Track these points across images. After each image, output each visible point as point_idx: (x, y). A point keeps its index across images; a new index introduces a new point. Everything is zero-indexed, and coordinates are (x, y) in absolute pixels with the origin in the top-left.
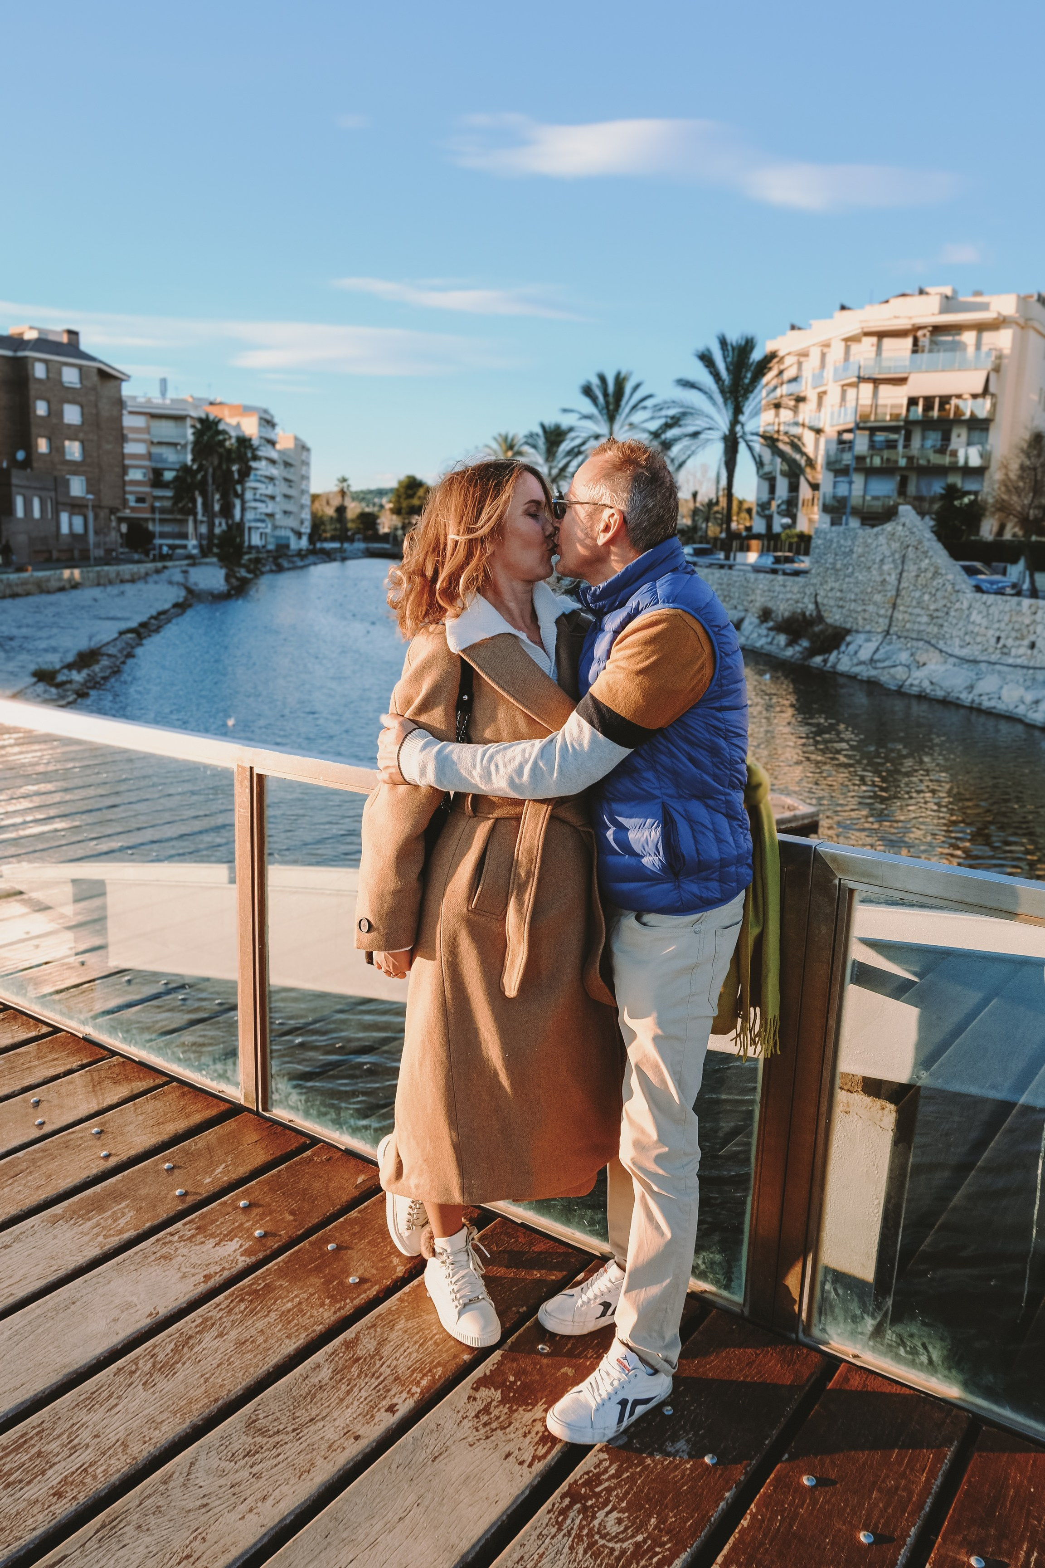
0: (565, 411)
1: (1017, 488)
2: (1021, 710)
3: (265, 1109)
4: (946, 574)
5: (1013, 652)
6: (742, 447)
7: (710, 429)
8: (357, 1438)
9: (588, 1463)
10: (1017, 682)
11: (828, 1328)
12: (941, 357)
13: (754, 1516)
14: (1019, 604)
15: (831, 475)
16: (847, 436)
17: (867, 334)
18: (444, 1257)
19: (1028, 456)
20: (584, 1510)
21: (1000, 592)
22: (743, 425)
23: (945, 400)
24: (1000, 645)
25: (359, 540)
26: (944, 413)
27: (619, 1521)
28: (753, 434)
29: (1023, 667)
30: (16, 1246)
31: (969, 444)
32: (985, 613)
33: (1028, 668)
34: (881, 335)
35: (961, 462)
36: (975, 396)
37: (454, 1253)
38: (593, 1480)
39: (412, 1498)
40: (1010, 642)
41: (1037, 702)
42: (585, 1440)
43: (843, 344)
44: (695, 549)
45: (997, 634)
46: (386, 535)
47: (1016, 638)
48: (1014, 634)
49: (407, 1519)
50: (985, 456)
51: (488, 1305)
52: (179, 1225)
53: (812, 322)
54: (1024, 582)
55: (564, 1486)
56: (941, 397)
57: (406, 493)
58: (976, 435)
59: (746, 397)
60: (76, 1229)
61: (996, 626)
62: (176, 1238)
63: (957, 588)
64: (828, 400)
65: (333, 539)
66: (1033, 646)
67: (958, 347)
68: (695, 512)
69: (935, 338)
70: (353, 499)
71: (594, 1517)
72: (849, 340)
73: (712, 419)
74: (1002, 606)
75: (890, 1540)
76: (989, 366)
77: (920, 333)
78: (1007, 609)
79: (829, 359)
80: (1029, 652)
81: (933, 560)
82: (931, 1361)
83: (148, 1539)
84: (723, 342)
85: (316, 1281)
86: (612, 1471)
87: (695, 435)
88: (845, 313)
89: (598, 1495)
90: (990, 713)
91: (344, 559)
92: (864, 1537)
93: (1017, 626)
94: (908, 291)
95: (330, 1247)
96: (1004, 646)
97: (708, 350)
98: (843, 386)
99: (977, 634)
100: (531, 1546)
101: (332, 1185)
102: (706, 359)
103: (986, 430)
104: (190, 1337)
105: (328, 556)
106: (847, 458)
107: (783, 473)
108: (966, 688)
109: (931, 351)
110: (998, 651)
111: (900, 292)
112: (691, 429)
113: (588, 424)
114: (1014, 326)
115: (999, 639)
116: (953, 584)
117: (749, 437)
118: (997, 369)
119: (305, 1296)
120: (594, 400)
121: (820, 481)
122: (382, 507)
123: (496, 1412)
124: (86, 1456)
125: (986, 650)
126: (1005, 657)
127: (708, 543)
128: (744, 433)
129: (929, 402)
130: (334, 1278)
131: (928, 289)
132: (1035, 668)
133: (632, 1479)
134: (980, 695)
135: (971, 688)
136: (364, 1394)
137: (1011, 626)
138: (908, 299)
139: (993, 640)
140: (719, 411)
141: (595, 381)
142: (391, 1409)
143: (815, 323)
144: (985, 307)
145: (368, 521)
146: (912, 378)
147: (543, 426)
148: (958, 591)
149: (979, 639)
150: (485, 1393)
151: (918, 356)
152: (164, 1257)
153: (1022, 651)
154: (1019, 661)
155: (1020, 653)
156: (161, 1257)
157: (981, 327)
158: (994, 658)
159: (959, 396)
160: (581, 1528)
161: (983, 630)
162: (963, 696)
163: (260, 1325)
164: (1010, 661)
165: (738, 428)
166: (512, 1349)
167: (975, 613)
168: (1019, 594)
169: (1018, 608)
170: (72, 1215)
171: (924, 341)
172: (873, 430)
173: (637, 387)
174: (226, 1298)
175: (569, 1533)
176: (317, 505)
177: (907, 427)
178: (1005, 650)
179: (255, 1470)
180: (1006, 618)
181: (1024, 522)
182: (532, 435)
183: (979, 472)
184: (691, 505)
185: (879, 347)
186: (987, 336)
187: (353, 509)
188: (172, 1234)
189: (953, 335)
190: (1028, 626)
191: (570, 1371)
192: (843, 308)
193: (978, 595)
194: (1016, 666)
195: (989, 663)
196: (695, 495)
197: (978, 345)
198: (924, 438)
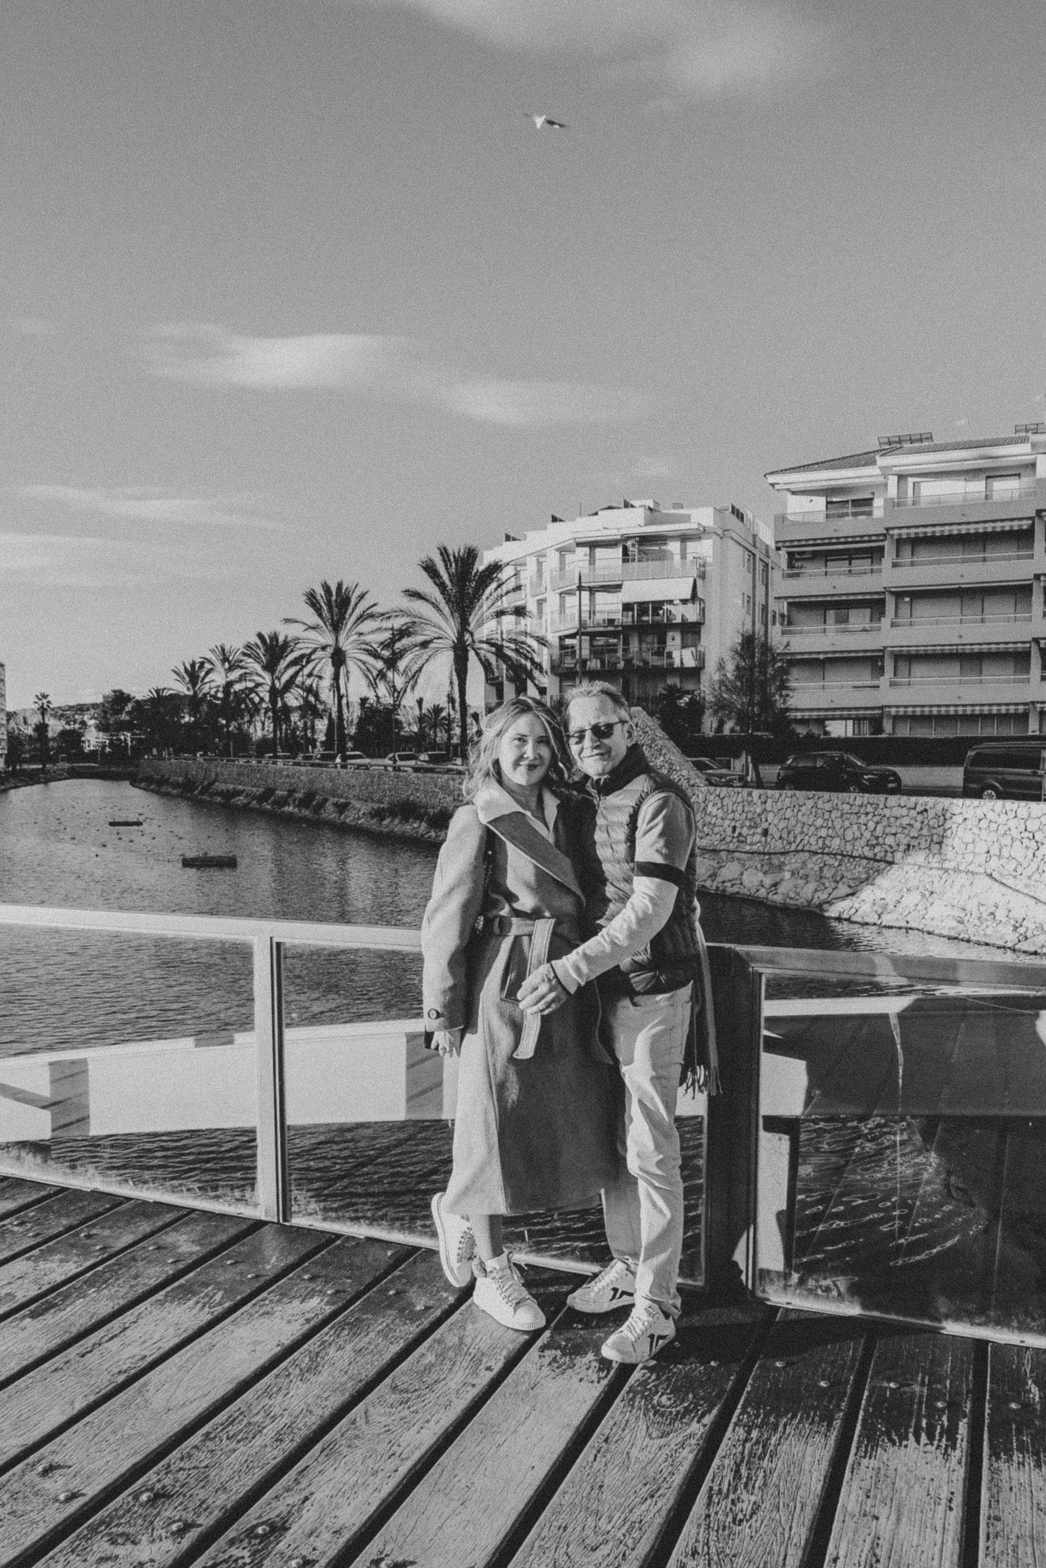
0: (287, 621)
1: (736, 687)
2: (762, 893)
3: (285, 1220)
4: (681, 770)
5: (749, 840)
6: (472, 654)
7: (439, 638)
8: (474, 1386)
9: (637, 1375)
10: (756, 868)
11: (767, 1289)
12: (652, 565)
13: (752, 1385)
14: (750, 794)
15: (556, 680)
16: (568, 642)
17: (579, 545)
18: (494, 1275)
19: (742, 657)
20: (644, 1397)
21: (728, 784)
22: (472, 634)
23: (658, 605)
24: (736, 835)
25: (63, 760)
26: (657, 618)
27: (669, 1399)
28: (481, 642)
29: (760, 853)
30: (140, 1321)
31: (684, 646)
32: (719, 805)
33: (764, 854)
34: (593, 545)
35: (677, 664)
36: (684, 602)
37: (502, 1270)
38: (644, 1383)
39: (528, 1408)
40: (745, 831)
41: (775, 885)
42: (633, 1360)
43: (558, 553)
44: (430, 756)
45: (733, 824)
46: (93, 753)
47: (750, 827)
48: (748, 823)
49: (531, 1417)
50: (701, 658)
51: (533, 1303)
52: (264, 1294)
53: (528, 533)
54: (747, 774)
55: (626, 1388)
56: (653, 602)
57: (112, 708)
58: (690, 637)
59: (471, 607)
60: (183, 1307)
61: (731, 816)
62: (267, 1302)
63: (692, 782)
64: (547, 608)
65: (31, 761)
66: (765, 833)
67: (663, 556)
68: (421, 719)
69: (642, 548)
70: (55, 716)
71: (652, 1399)
72: (563, 551)
73: (440, 628)
74: (735, 796)
75: (840, 1383)
76: (695, 573)
77: (629, 544)
78: (740, 800)
79: (546, 568)
80: (763, 839)
81: (667, 757)
82: (840, 1294)
83: (360, 1451)
84: (444, 552)
85: (392, 1312)
86: (654, 1377)
87: (424, 645)
88: (557, 524)
89: (650, 1390)
90: (734, 899)
91: (46, 782)
92: (823, 1384)
93: (750, 816)
94: (613, 504)
95: (391, 1293)
96: (740, 834)
97: (431, 560)
98: (561, 594)
99: (715, 825)
100: (618, 1417)
101: (370, 1259)
102: (430, 569)
103: (698, 633)
104: (318, 1353)
105: (31, 779)
106: (569, 662)
107: (510, 679)
108: (710, 876)
109: (640, 561)
110: (735, 840)
111: (606, 506)
112: (420, 639)
113: (312, 634)
114: (715, 536)
115: (734, 828)
116: (688, 779)
117: (477, 645)
118: (703, 576)
119: (389, 1321)
120: (319, 611)
121: (546, 685)
122: (83, 723)
123: (562, 1361)
124: (285, 1420)
125: (724, 839)
126: (742, 845)
127: (441, 750)
128: (473, 642)
129: (643, 607)
130: (404, 1309)
131: (633, 502)
132: (769, 854)
133: (669, 1379)
134: (724, 882)
135: (713, 876)
136: (465, 1364)
137: (744, 815)
138: (615, 511)
139: (730, 829)
140: (446, 620)
141: (320, 591)
142: (489, 1369)
143: (530, 535)
144: (687, 519)
145: (71, 739)
146: (626, 585)
147: (260, 636)
148: (693, 786)
149: (716, 830)
150: (550, 1354)
151: (630, 565)
152: (267, 1313)
153: (757, 838)
154: (755, 848)
155: (755, 839)
156: (263, 1314)
157: (684, 538)
158: (732, 847)
159: (671, 602)
160: (646, 1405)
161: (719, 821)
162: (708, 884)
163: (367, 1340)
164: (748, 848)
165: (467, 636)
166: (556, 1328)
167: (710, 805)
168: (745, 785)
169: (750, 799)
170: (172, 1298)
171: (633, 550)
172: (593, 636)
173: (362, 597)
174: (331, 1329)
175: (640, 1408)
176: (12, 724)
177: (625, 632)
178: (741, 838)
179: (412, 1409)
180: (740, 808)
181: (743, 719)
182: (248, 646)
183: (695, 673)
184: (417, 712)
185: (592, 556)
186: (691, 546)
187: (55, 726)
188: (262, 1300)
189: (658, 545)
190: (759, 815)
191: (602, 1335)
192: (555, 519)
193: (712, 789)
194: (753, 853)
195: (728, 851)
196: (420, 702)
197: (683, 556)
198: (641, 642)
